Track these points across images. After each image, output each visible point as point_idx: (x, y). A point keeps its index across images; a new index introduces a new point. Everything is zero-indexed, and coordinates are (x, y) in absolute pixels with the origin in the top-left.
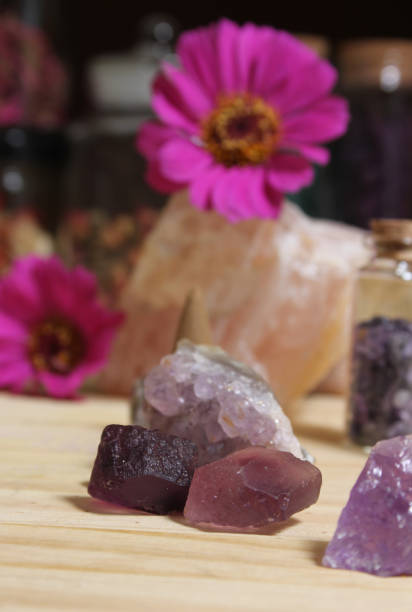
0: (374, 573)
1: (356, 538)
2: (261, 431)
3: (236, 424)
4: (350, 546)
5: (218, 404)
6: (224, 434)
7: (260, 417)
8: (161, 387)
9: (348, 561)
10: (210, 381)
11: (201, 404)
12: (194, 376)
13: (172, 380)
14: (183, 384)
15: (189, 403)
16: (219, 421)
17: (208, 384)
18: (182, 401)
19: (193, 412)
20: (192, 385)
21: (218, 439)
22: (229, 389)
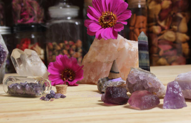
0: (174, 108)
1: (169, 102)
2: (157, 85)
3: (152, 84)
4: (168, 104)
5: (146, 80)
6: (149, 87)
7: (157, 82)
8: (132, 78)
9: (168, 107)
10: (144, 75)
11: (142, 81)
12: (139, 74)
13: (134, 76)
14: (136, 77)
15: (138, 81)
16: (148, 84)
17: (143, 76)
18: (136, 80)
19: (140, 83)
20: (139, 77)
21: (147, 88)
22: (149, 77)
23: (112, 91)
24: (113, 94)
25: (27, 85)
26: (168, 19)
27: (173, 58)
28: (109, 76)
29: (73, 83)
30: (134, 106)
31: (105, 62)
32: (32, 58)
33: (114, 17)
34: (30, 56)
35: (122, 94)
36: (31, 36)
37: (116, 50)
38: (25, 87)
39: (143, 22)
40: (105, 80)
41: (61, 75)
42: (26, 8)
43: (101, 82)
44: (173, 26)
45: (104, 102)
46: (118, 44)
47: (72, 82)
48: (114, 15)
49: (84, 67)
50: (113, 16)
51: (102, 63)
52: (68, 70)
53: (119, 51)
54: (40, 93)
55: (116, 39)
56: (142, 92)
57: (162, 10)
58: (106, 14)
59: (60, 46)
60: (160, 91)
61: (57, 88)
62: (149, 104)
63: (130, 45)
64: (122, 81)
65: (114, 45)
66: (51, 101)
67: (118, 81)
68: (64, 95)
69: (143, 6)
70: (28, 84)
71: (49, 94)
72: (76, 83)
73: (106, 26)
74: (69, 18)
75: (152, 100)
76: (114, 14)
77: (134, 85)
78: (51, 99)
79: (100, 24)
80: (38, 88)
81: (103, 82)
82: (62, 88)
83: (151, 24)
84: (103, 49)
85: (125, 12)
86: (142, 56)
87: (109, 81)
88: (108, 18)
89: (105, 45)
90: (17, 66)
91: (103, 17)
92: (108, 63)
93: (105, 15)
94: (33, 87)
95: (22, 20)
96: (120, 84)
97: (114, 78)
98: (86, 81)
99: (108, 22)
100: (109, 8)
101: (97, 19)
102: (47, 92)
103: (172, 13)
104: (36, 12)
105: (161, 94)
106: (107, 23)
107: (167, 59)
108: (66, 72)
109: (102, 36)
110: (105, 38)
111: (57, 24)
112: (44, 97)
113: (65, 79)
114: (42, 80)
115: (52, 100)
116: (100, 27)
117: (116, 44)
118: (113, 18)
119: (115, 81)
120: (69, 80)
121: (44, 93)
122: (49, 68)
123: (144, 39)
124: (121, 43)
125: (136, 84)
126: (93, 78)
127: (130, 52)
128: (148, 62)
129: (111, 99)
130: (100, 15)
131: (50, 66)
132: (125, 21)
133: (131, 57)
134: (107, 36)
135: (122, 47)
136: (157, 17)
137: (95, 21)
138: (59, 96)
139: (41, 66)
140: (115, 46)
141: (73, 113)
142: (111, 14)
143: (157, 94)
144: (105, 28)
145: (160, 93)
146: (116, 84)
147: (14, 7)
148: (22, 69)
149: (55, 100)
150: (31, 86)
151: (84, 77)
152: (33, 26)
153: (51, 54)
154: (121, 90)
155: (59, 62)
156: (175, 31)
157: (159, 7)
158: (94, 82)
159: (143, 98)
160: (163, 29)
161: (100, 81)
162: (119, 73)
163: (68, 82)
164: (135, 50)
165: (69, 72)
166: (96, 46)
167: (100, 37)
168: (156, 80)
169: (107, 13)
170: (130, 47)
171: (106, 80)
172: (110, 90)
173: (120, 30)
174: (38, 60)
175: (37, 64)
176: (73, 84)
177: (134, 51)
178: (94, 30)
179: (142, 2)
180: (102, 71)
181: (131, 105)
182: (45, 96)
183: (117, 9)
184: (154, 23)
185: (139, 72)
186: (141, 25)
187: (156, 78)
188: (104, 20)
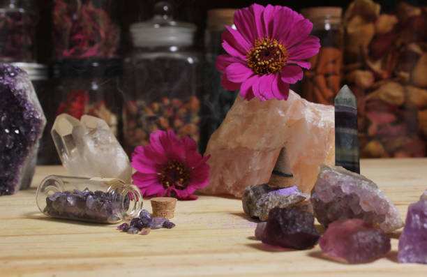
1: (414, 249)
2: (382, 208)
3: (371, 204)
4: (411, 252)
5: (356, 195)
6: (362, 210)
7: (381, 201)
8: (324, 189)
9: (411, 260)
10: (351, 184)
11: (346, 196)
12: (340, 182)
13: (329, 185)
14: (334, 186)
15: (339, 196)
16: (360, 204)
17: (350, 186)
18: (334, 195)
19: (342, 201)
20: (340, 187)
21: (359, 212)
22: (363, 188)
23: (283, 217)
24: (284, 225)
25: (91, 197)
26: (390, 57)
27: (398, 142)
28: (270, 183)
29: (185, 193)
30: (333, 254)
31: (258, 150)
32: (97, 135)
33: (280, 50)
34: (93, 131)
35: (304, 226)
36: (91, 86)
37: (284, 125)
38: (85, 201)
39: (334, 62)
40: (261, 190)
41: (159, 174)
42: (82, 24)
43: (251, 194)
44: (399, 71)
45: (263, 241)
46: (288, 112)
47: (184, 191)
48: (280, 46)
49: (210, 159)
50: (278, 47)
51: (252, 151)
52: (177, 164)
53: (289, 127)
54: (119, 215)
55: (286, 99)
56: (350, 223)
57: (377, 37)
58: (263, 43)
59: (152, 109)
60: (387, 220)
61: (155, 205)
62: (367, 250)
63: (316, 113)
64: (299, 194)
65: (280, 112)
66: (142, 234)
67: (290, 193)
68: (171, 220)
69: (335, 28)
70: (92, 194)
71: (138, 219)
72: (194, 194)
73: (264, 70)
74: (174, 49)
75: (376, 242)
76: (282, 44)
77: (328, 206)
78: (144, 230)
79: (251, 66)
80: (115, 205)
81: (257, 194)
82: (166, 205)
83: (352, 66)
84: (254, 120)
85: (307, 41)
86: (343, 140)
87: (271, 193)
88: (267, 53)
89: (260, 111)
90: (65, 151)
91: (257, 51)
92: (265, 153)
93: (262, 46)
94: (102, 201)
95: (72, 51)
96: (295, 201)
97: (281, 187)
98: (214, 190)
99: (267, 62)
100: (271, 32)
101: (244, 54)
102: (133, 212)
103: (399, 43)
104: (103, 34)
105: (390, 228)
106: (265, 64)
107: (384, 144)
108: (171, 168)
109: (254, 93)
110: (261, 97)
111: (147, 61)
112: (126, 224)
113: (168, 183)
114: (123, 188)
115: (145, 233)
116: (251, 73)
117: (284, 111)
118: (278, 52)
119: (283, 193)
120: (177, 187)
121: (126, 215)
122: (135, 158)
123: (349, 101)
124: (295, 109)
125: (332, 203)
126: (230, 184)
127: (316, 130)
128: (356, 153)
129: (280, 237)
130: (251, 45)
131: (136, 153)
132: (306, 61)
133: (316, 141)
134: (265, 94)
135: (298, 119)
136: (366, 51)
137: (238, 58)
138: (160, 224)
139: (116, 153)
140: (282, 115)
141: (196, 265)
142: (276, 45)
143: (382, 228)
144: (261, 76)
145: (388, 225)
146: (287, 201)
147: (56, 22)
148: (74, 160)
149: (152, 233)
150: (98, 200)
151: (211, 181)
152: (95, 64)
153: (132, 125)
154: (301, 216)
155: (157, 146)
156: (402, 82)
157: (369, 29)
158: (232, 192)
159: (355, 237)
160: (377, 78)
161: (249, 192)
162: (292, 176)
163: (176, 190)
164: (327, 126)
165: (178, 168)
166: (240, 113)
167: (249, 95)
168: (380, 197)
169: (266, 41)
170: (315, 119)
171: (263, 190)
172: (279, 216)
173: (294, 81)
174: (111, 141)
175: (108, 149)
176: (186, 195)
177: (325, 126)
178: (236, 78)
179: (333, 17)
180: (252, 169)
181: (325, 251)
182: (129, 223)
183: (289, 33)
184: (358, 64)
185: (340, 176)
186: (331, 67)
187: (380, 191)
188: (259, 57)
